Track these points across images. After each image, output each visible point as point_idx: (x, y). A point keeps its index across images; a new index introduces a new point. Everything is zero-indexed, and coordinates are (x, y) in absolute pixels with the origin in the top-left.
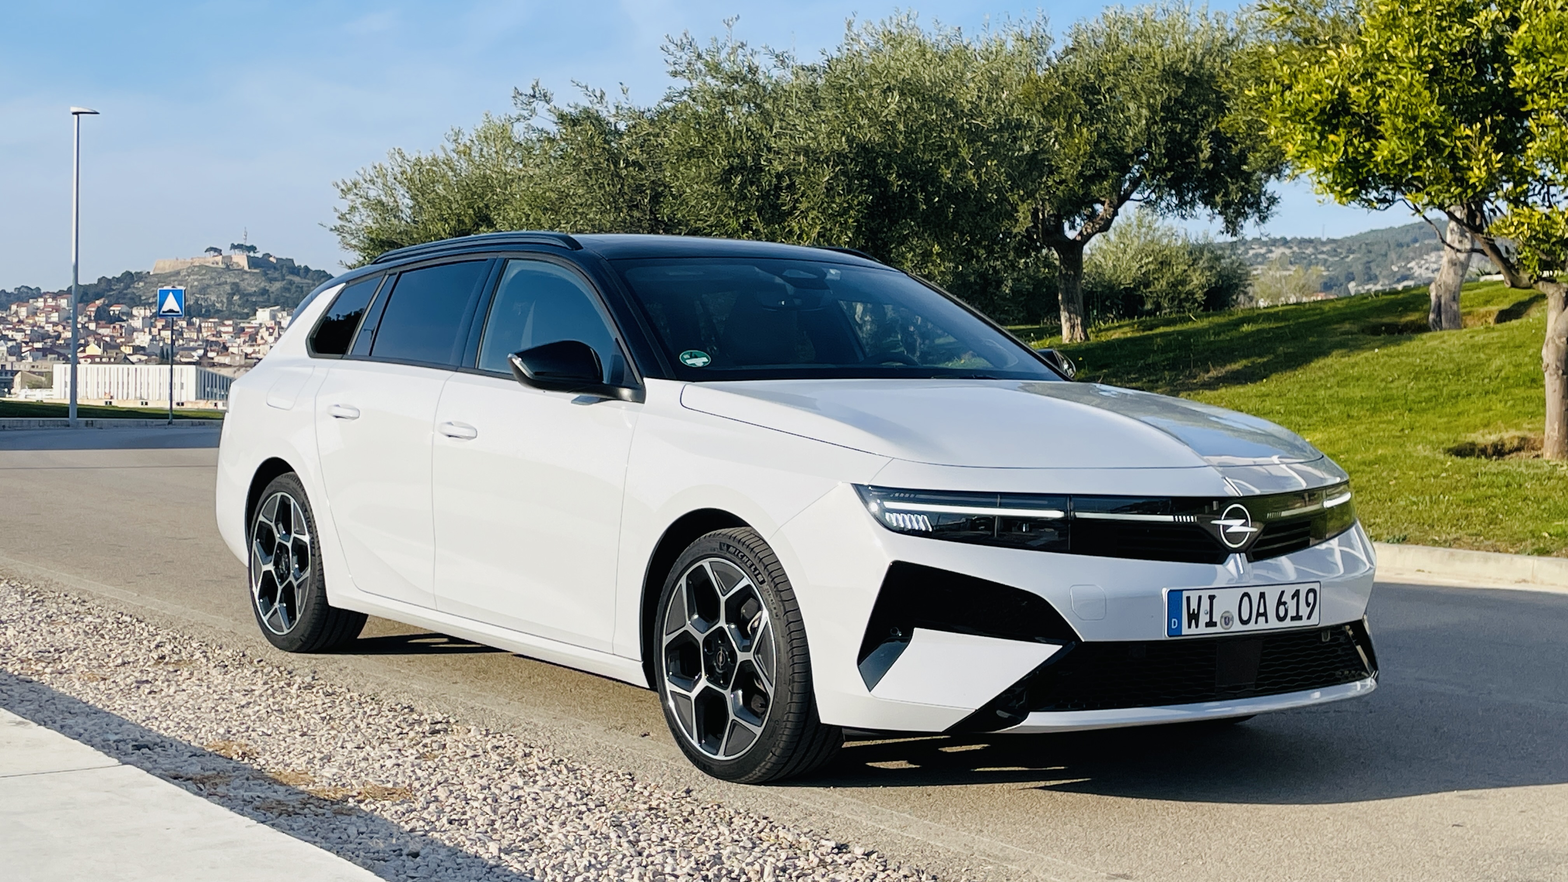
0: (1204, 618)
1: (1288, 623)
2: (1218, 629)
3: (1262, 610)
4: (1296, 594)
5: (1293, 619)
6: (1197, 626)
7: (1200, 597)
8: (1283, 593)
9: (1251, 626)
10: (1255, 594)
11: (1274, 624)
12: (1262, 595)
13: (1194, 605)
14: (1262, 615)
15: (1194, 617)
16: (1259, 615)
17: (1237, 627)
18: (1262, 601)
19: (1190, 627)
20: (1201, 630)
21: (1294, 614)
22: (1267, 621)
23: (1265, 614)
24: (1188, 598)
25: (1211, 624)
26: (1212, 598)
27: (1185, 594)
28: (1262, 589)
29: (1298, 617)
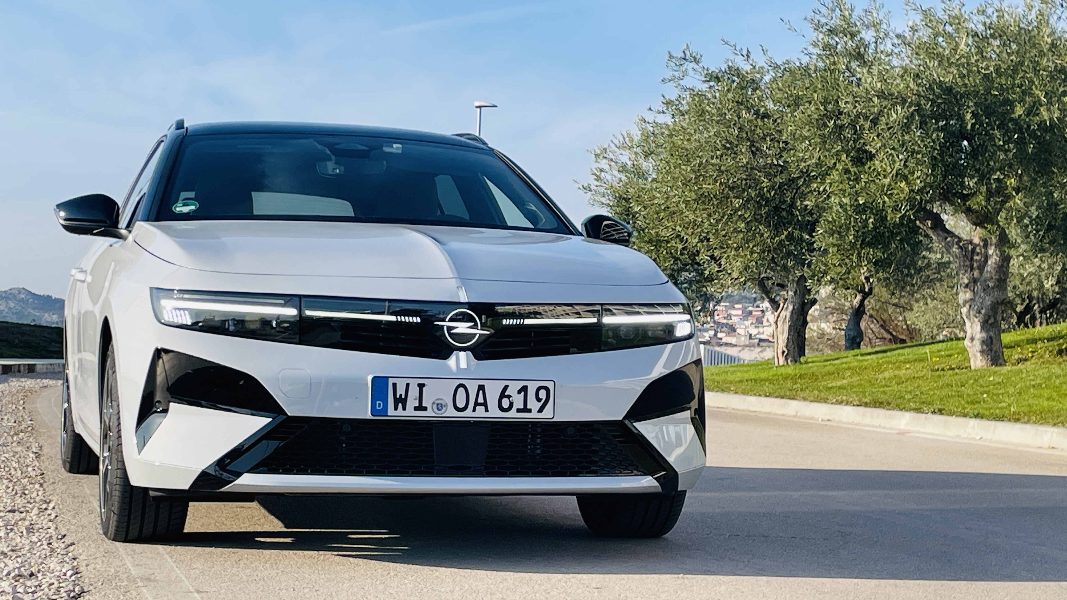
0: (412, 402)
1: (513, 415)
2: (429, 413)
3: (481, 400)
4: (524, 389)
5: (519, 411)
6: (404, 409)
7: (408, 385)
8: (506, 387)
9: (468, 413)
10: (473, 387)
11: (494, 413)
12: (481, 388)
13: (401, 391)
14: (480, 404)
15: (401, 401)
16: (477, 404)
17: (450, 413)
18: (481, 392)
19: (396, 409)
20: (409, 412)
21: (522, 407)
22: (487, 410)
23: (485, 404)
24: (395, 385)
25: (420, 408)
26: (421, 386)
27: (391, 381)
28: (482, 382)
29: (525, 409)
